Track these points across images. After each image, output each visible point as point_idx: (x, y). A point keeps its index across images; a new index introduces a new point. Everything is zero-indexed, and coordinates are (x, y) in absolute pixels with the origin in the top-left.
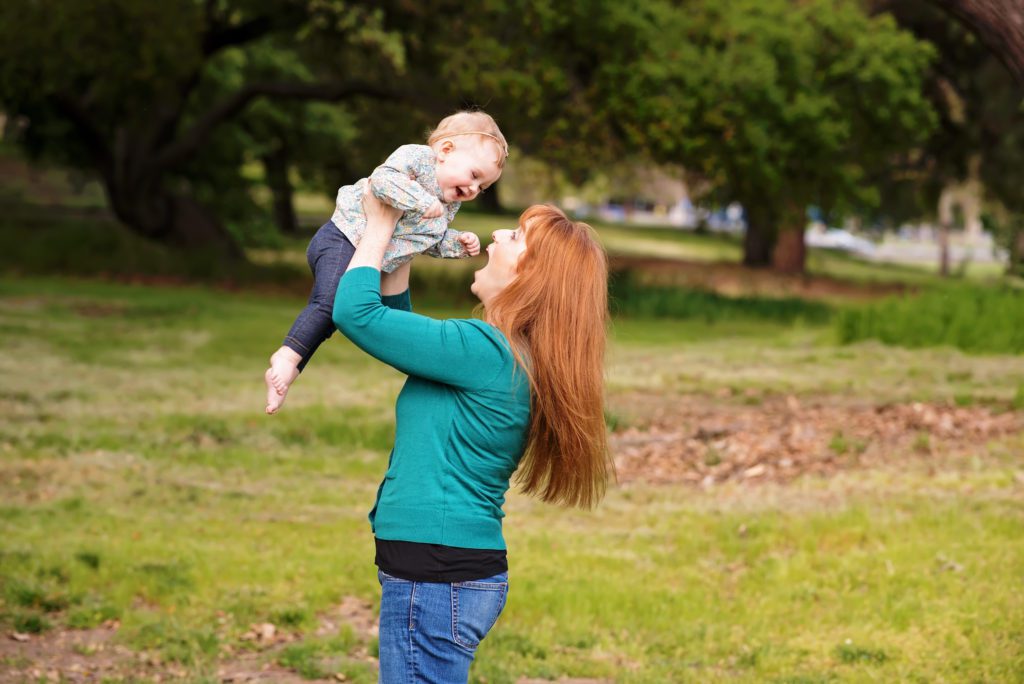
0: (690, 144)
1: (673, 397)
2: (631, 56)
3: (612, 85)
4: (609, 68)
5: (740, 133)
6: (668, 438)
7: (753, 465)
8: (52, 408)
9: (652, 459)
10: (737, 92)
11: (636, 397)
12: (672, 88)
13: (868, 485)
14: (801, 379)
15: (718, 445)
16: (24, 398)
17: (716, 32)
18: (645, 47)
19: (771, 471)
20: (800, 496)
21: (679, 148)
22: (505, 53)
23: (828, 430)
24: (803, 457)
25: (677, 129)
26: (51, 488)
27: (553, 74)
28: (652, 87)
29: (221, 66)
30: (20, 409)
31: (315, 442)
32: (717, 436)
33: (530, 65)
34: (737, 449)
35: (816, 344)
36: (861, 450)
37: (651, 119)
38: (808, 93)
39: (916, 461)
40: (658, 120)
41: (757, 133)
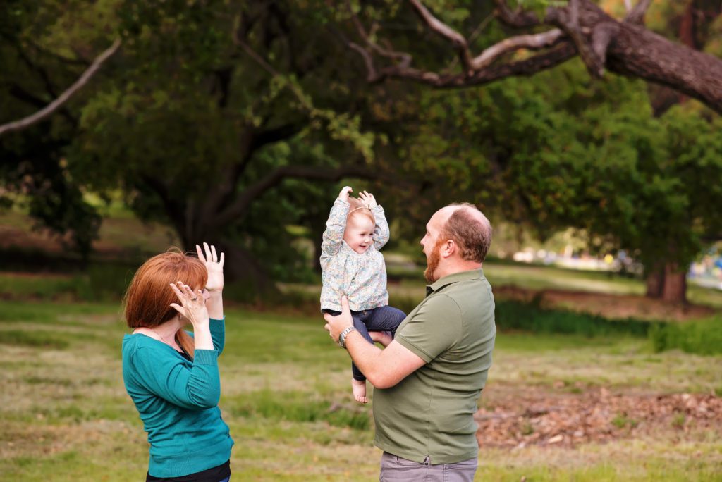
0: (575, 210)
1: (523, 387)
2: (535, 148)
3: (521, 168)
4: (518, 157)
5: (612, 203)
6: (504, 415)
7: (555, 435)
8: (83, 391)
9: (488, 430)
10: (610, 174)
11: (497, 387)
12: (564, 171)
13: (627, 450)
14: (615, 376)
15: (534, 420)
16: (67, 383)
17: (596, 133)
18: (545, 142)
19: (567, 440)
20: (577, 457)
21: (567, 211)
22: (445, 145)
23: (617, 412)
24: (591, 430)
25: (565, 199)
26: (60, 445)
27: (479, 160)
28: (548, 170)
29: (272, 154)
30: (62, 391)
31: (256, 415)
32: (538, 414)
33: (462, 154)
34: (545, 423)
35: (638, 352)
36: (634, 426)
37: (547, 192)
38: (663, 176)
39: (671, 434)
40: (553, 193)
41: (625, 203)
